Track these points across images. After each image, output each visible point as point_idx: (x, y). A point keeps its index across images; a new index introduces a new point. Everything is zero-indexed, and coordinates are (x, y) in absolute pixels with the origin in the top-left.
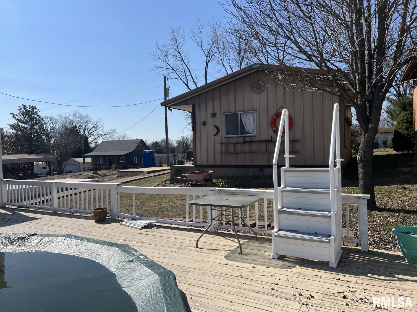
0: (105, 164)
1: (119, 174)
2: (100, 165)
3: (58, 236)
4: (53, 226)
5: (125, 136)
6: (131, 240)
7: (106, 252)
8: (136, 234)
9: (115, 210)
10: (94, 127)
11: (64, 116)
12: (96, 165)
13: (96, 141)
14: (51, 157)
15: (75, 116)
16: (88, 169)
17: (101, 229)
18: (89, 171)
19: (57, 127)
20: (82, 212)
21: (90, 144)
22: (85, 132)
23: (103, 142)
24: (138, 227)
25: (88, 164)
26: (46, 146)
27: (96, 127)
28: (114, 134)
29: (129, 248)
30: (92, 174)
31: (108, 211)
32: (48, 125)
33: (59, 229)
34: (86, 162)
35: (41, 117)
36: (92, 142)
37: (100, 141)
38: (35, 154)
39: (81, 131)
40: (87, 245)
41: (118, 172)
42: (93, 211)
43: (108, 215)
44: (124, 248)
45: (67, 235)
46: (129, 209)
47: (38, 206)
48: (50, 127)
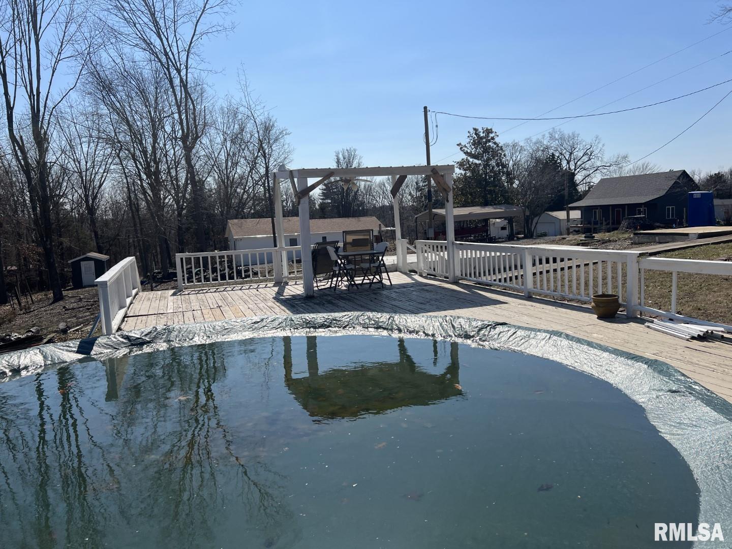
0: (606, 221)
1: (636, 238)
2: (596, 223)
3: (539, 331)
4: (528, 315)
5: (645, 166)
6: (670, 357)
7: (624, 369)
8: (679, 347)
9: (635, 300)
10: (585, 154)
11: (534, 140)
12: (589, 223)
13: (589, 180)
14: (515, 209)
15: (552, 137)
16: (575, 231)
17: (610, 330)
18: (577, 234)
19: (523, 161)
20: (574, 298)
21: (578, 185)
22: (569, 166)
23: (602, 181)
24: (684, 336)
25: (576, 222)
26: (507, 192)
27: (590, 154)
28: (624, 164)
29: (669, 369)
30: (584, 239)
31: (620, 301)
32: (508, 158)
33: (537, 321)
34: (570, 218)
35: (500, 145)
36: (582, 183)
37: (596, 179)
38: (491, 205)
39: (562, 163)
40: (588, 352)
41: (635, 234)
42: (593, 298)
43: (620, 309)
44: (657, 366)
45: (553, 331)
46: (660, 303)
47: (503, 283)
48: (513, 160)
